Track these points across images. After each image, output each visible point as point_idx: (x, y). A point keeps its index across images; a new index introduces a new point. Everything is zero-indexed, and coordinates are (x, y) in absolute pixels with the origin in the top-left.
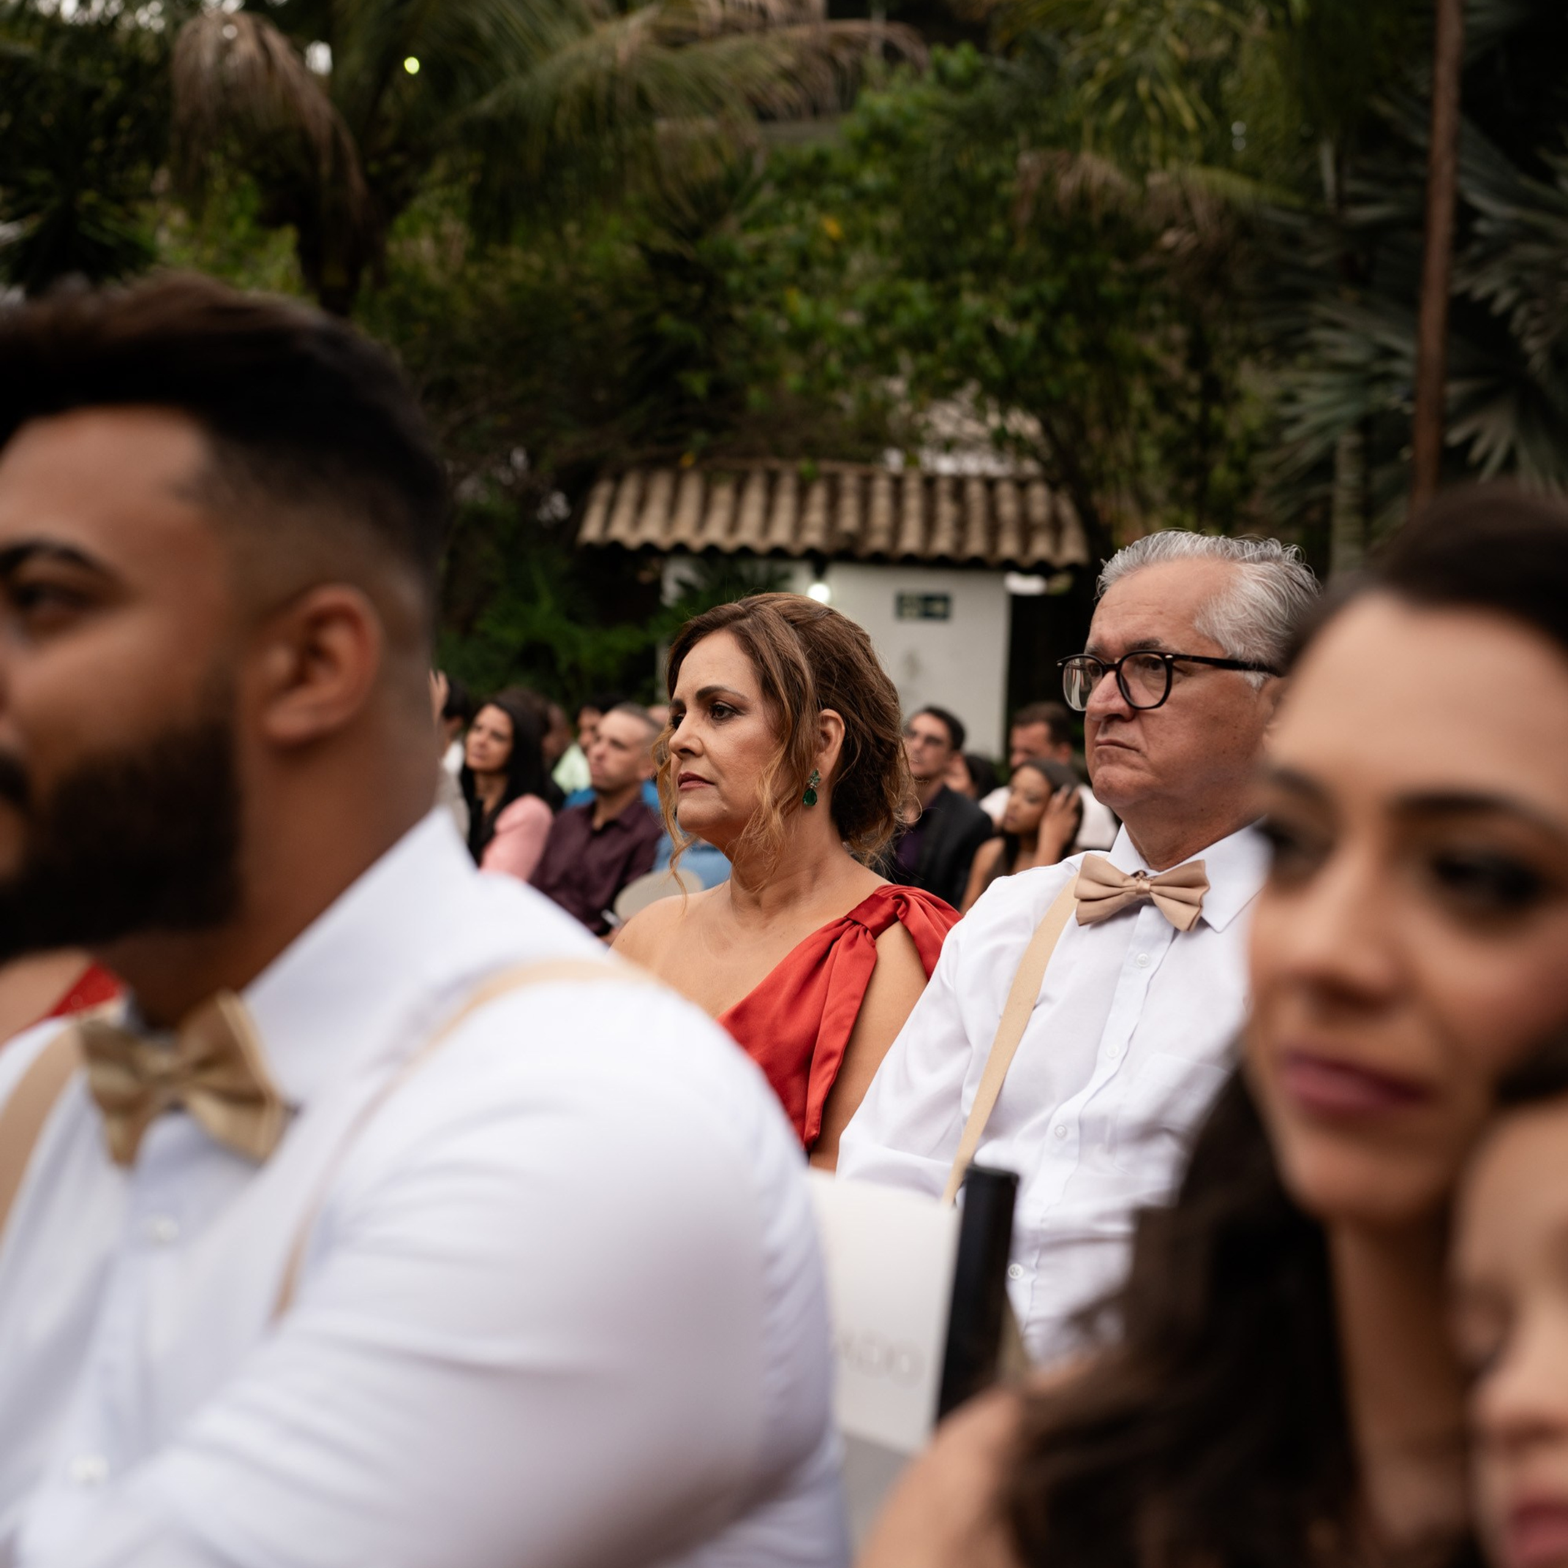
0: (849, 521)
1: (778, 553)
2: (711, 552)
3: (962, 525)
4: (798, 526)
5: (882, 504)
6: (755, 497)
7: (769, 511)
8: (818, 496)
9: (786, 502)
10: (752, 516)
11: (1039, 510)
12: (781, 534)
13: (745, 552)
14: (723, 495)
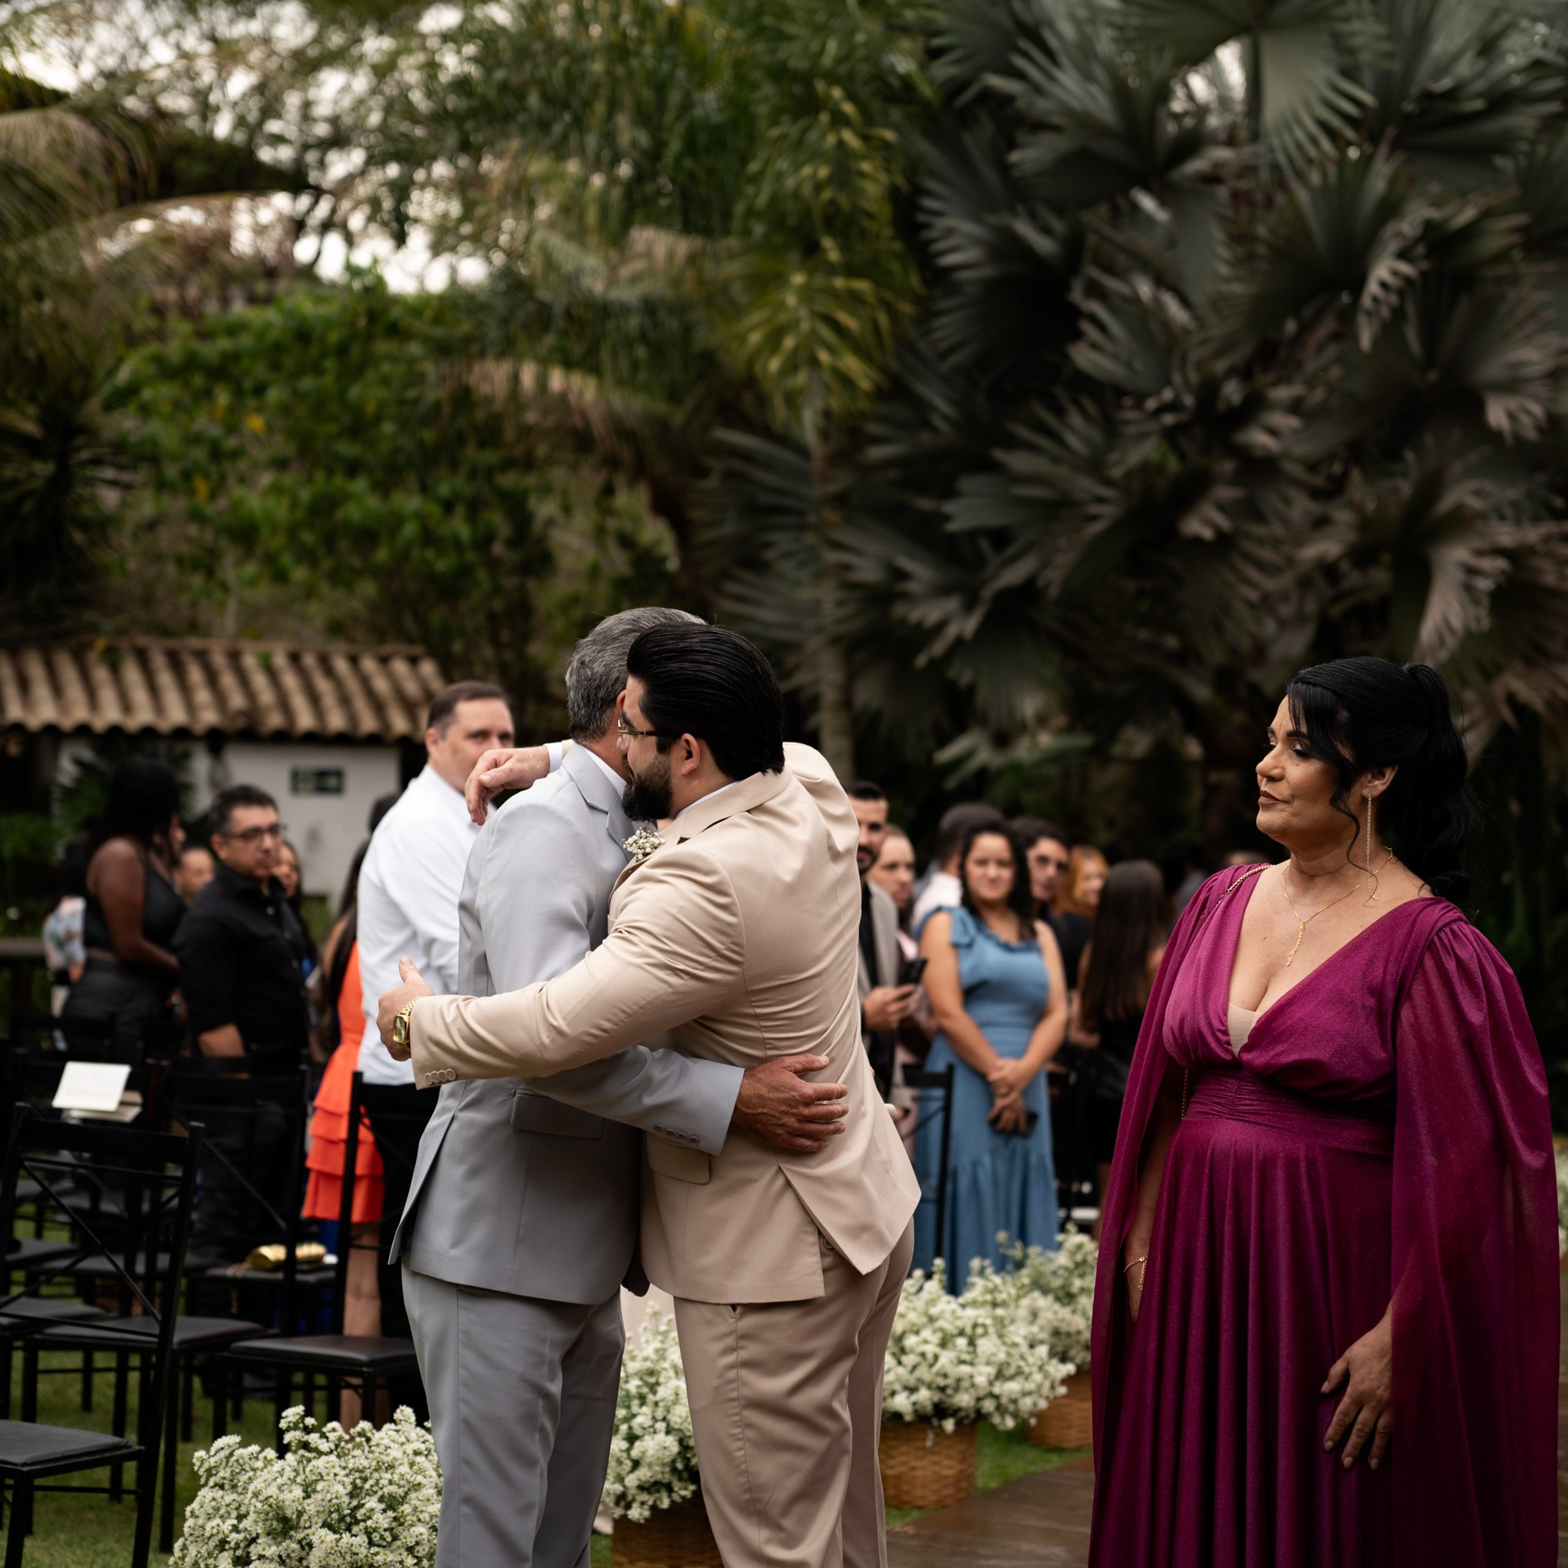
0: (237, 701)
1: (182, 733)
2: (115, 731)
3: (345, 701)
4: (190, 706)
5: (260, 681)
6: (132, 675)
7: (154, 690)
8: (195, 675)
9: (165, 679)
10: (140, 696)
11: (412, 688)
12: (176, 715)
13: (148, 732)
14: (101, 674)
